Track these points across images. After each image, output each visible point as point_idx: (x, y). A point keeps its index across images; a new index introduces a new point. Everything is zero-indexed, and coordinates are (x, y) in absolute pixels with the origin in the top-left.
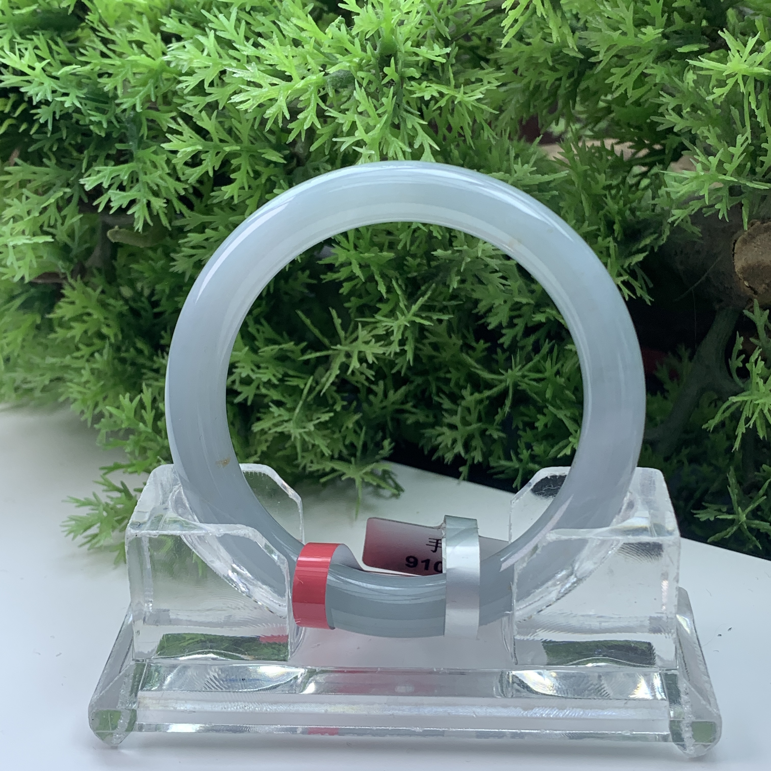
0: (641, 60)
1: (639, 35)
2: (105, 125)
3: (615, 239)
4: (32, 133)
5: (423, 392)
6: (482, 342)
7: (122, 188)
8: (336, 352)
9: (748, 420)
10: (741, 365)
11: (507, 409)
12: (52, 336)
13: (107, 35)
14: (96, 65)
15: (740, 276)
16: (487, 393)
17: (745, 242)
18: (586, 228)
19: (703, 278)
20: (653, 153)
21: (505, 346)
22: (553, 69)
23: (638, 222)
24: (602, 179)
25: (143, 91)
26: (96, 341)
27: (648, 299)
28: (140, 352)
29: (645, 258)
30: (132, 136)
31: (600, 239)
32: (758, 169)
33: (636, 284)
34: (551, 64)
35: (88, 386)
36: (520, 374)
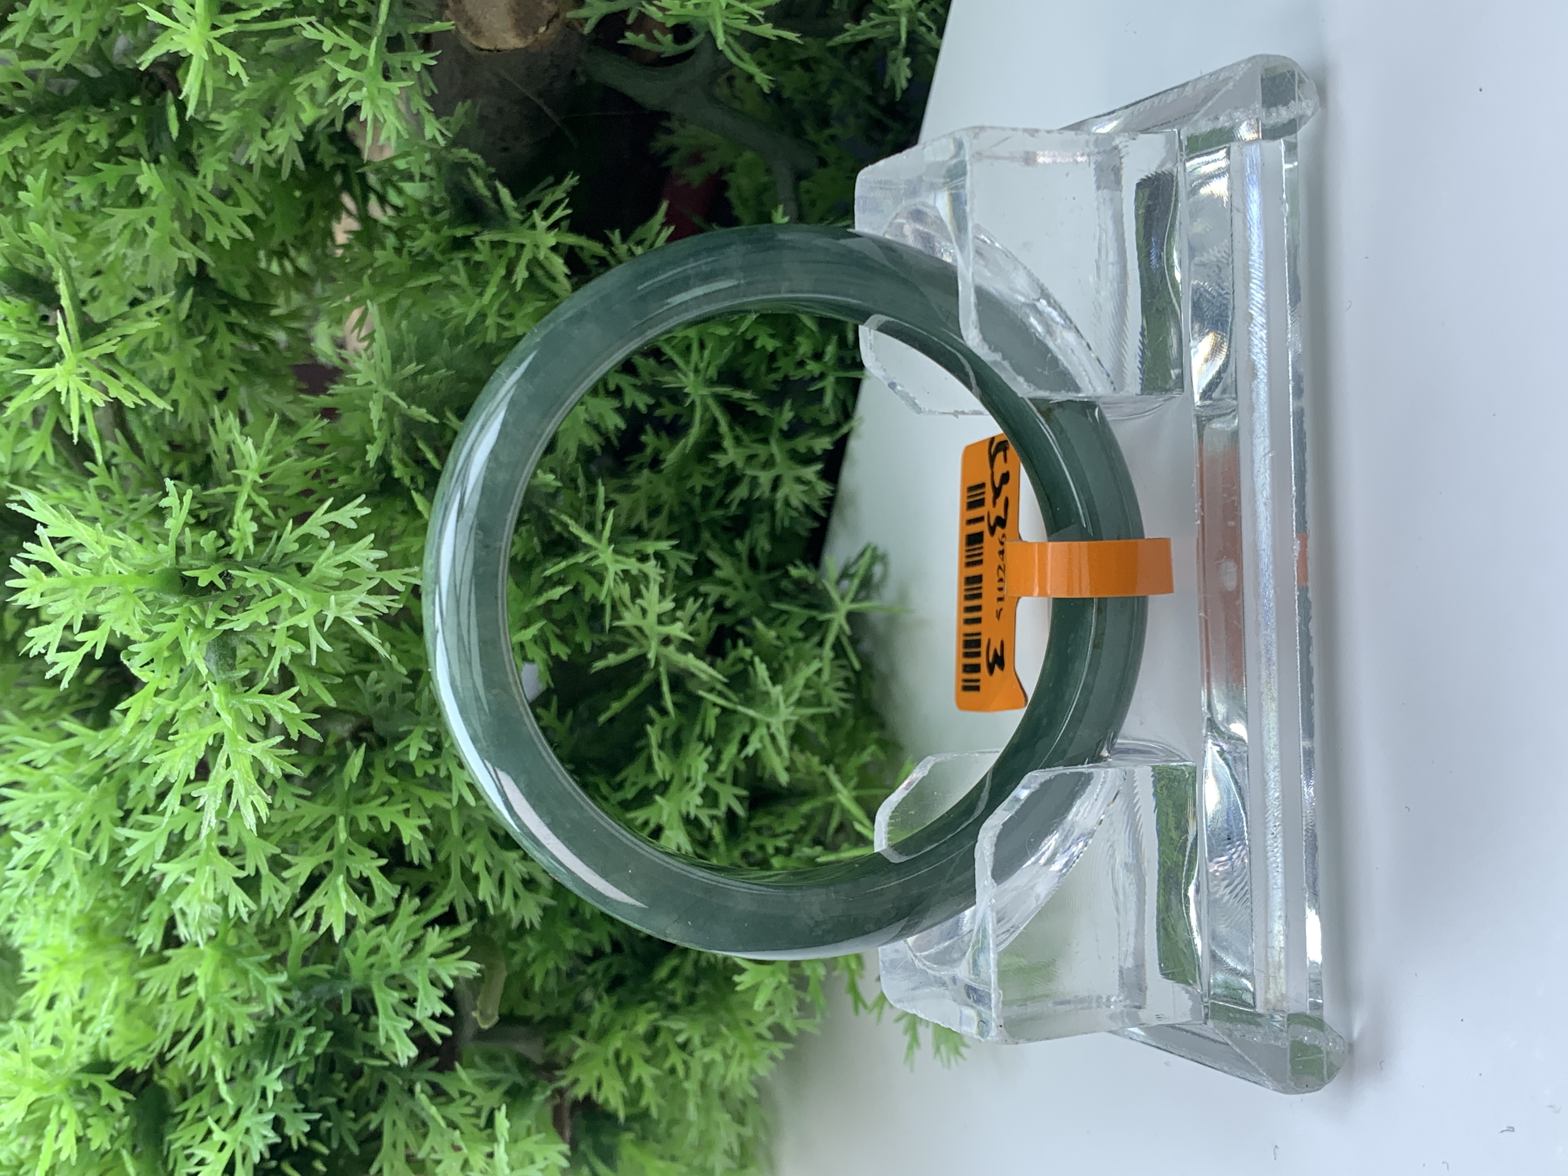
0: (192, 195)
1: (153, 197)
2: (312, 1030)
3: (477, 234)
4: (325, 1150)
5: (725, 529)
6: (643, 438)
7: (411, 1002)
8: (663, 662)
9: (753, 20)
10: (670, 37)
11: (748, 395)
12: (654, 1113)
13: (168, 1036)
14: (214, 1048)
15: (531, 39)
16: (724, 427)
17: (477, 33)
18: (461, 278)
19: (540, 102)
20: (347, 187)
21: (651, 401)
22: (212, 335)
23: (453, 202)
24: (381, 256)
25: (256, 973)
26: (660, 1042)
27: (570, 181)
28: (674, 972)
29: (506, 184)
30: (330, 990)
31: (478, 257)
32: (361, 10)
33: (548, 201)
34: (202, 338)
35: (729, 1052)
36: (691, 375)
